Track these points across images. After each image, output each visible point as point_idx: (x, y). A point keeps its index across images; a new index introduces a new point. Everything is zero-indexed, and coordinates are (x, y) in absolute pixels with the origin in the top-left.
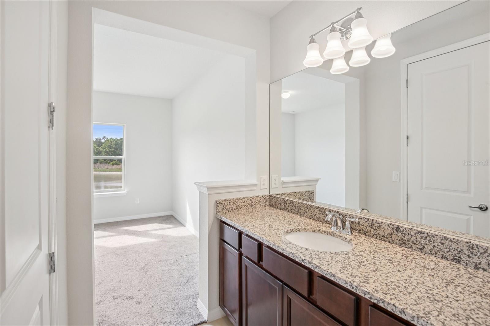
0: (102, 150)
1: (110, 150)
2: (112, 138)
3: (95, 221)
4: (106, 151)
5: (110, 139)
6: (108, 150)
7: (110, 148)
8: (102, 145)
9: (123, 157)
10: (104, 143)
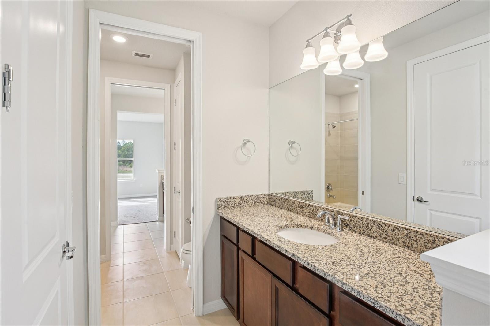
0: (121, 153)
1: (129, 153)
2: (130, 142)
3: (118, 197)
4: (125, 154)
5: (129, 143)
6: (126, 153)
7: (129, 152)
8: (121, 149)
9: (133, 159)
10: (123, 146)
